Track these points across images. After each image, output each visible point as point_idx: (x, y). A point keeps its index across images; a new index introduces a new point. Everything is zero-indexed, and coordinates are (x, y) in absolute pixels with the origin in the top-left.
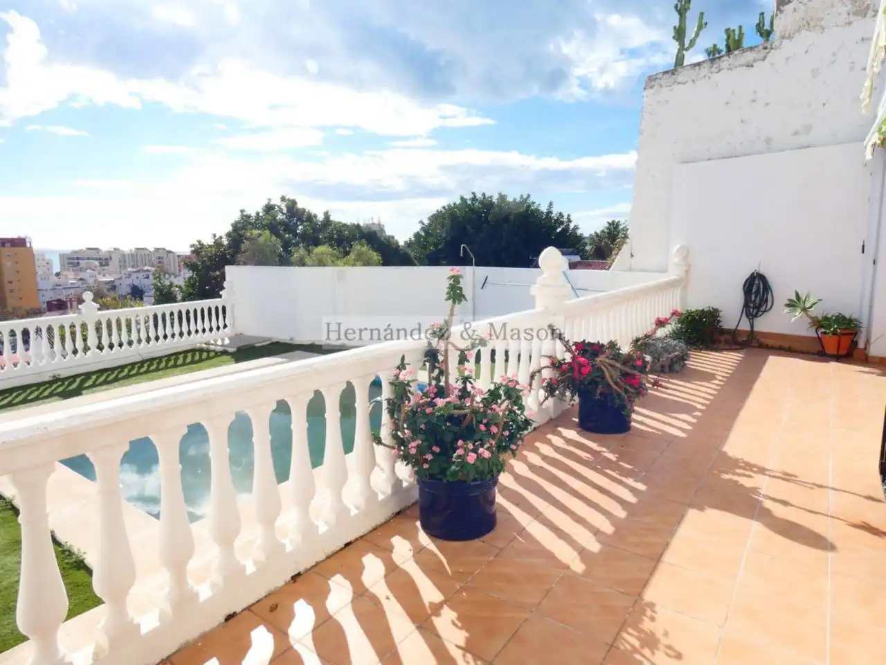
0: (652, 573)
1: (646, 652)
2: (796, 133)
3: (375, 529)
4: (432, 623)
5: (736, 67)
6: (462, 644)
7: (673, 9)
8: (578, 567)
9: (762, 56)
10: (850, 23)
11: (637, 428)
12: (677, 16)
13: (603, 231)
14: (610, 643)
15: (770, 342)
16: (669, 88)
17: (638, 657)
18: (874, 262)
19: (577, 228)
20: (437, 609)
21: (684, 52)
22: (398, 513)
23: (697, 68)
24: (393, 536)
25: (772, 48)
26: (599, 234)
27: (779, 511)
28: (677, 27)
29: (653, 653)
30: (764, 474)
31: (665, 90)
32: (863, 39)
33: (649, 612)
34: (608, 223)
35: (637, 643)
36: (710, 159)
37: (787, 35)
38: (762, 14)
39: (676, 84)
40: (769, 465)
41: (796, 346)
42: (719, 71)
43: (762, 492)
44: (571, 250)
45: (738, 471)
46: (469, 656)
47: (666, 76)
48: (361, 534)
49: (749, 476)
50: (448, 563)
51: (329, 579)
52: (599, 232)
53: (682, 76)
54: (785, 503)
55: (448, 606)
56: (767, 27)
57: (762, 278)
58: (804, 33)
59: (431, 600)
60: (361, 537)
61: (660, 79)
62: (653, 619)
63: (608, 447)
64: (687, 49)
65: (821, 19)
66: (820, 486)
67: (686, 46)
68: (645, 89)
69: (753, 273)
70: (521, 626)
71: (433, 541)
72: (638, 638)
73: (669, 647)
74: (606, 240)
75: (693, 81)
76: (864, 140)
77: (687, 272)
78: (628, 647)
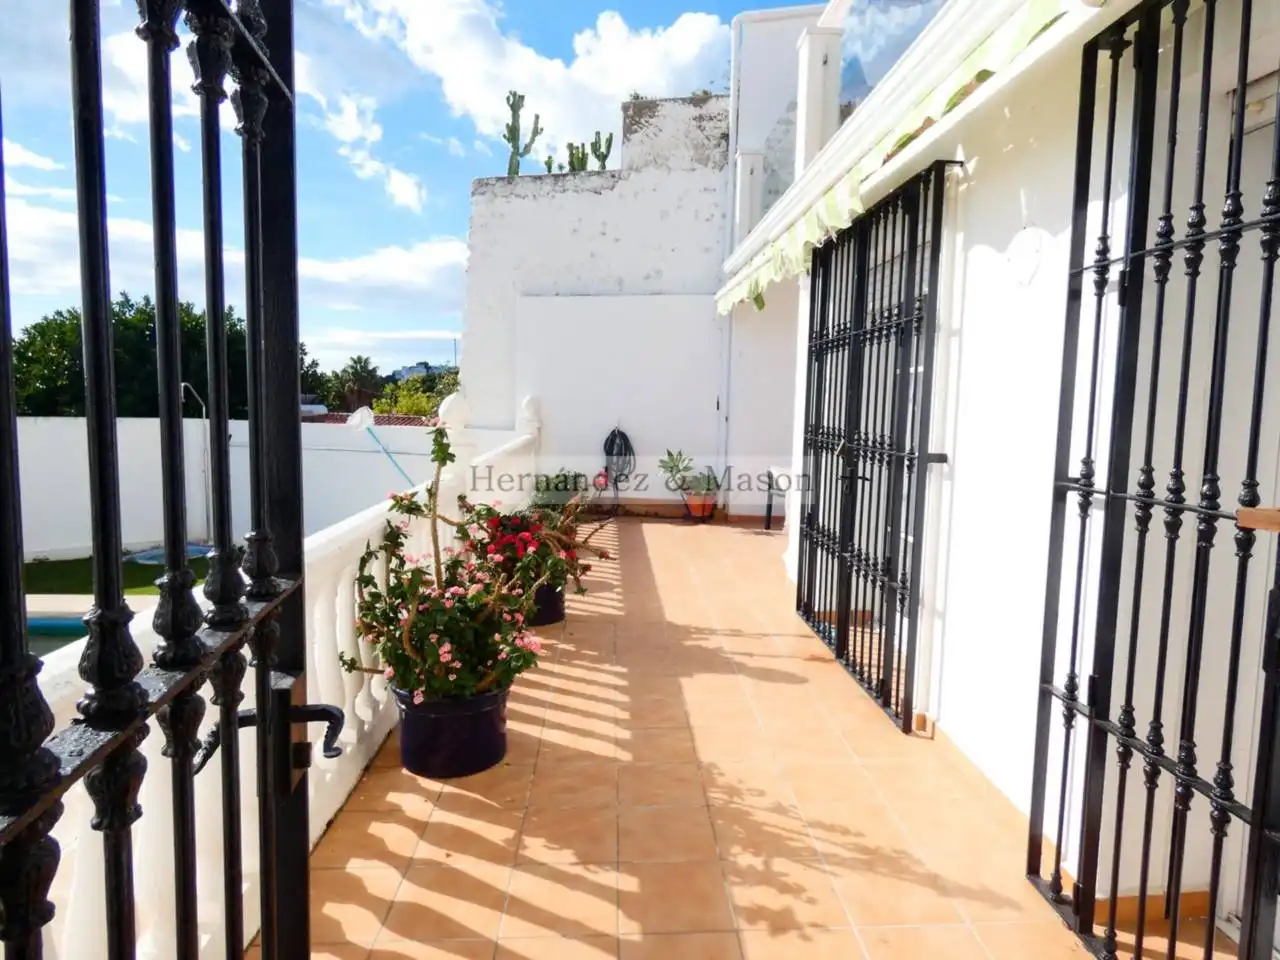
0: (692, 740)
1: (736, 799)
2: (647, 277)
3: (350, 795)
4: (524, 857)
5: (582, 191)
6: (574, 859)
7: (505, 101)
8: (625, 756)
9: (611, 184)
10: (694, 170)
11: (571, 614)
12: (509, 113)
13: (344, 371)
14: (704, 804)
15: (636, 510)
16: (504, 199)
17: (733, 806)
18: (727, 419)
19: (317, 364)
20: (518, 842)
21: (519, 158)
22: (367, 769)
23: (538, 182)
24: (386, 795)
25: (620, 178)
26: (340, 374)
27: (750, 662)
28: (510, 124)
29: (743, 799)
30: (717, 635)
31: (500, 201)
32: (705, 189)
33: (715, 771)
34: (352, 359)
35: (725, 797)
36: (557, 295)
37: (634, 167)
38: (598, 134)
39: (513, 196)
40: (715, 626)
41: (661, 512)
42: (564, 191)
43: (726, 649)
44: (312, 396)
45: (694, 636)
46: (592, 867)
47: (500, 184)
48: (338, 806)
49: (706, 639)
50: (485, 797)
51: (345, 868)
52: (339, 371)
53: (521, 187)
54: (751, 655)
55: (527, 835)
56: (603, 149)
57: (623, 437)
58: (651, 168)
59: (503, 838)
60: (340, 810)
61: (494, 185)
62: (722, 775)
63: (558, 639)
64: (522, 155)
65: (667, 159)
66: (765, 635)
67: (521, 150)
68: (473, 194)
69: (614, 431)
70: (618, 824)
71: (445, 783)
72: (724, 793)
73: (748, 790)
74: (350, 383)
75: (534, 196)
76: (715, 294)
77: (539, 429)
78: (721, 802)
